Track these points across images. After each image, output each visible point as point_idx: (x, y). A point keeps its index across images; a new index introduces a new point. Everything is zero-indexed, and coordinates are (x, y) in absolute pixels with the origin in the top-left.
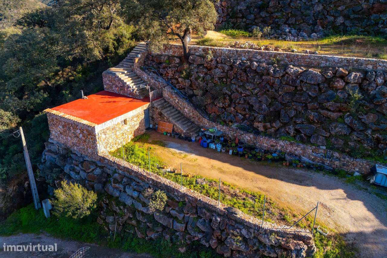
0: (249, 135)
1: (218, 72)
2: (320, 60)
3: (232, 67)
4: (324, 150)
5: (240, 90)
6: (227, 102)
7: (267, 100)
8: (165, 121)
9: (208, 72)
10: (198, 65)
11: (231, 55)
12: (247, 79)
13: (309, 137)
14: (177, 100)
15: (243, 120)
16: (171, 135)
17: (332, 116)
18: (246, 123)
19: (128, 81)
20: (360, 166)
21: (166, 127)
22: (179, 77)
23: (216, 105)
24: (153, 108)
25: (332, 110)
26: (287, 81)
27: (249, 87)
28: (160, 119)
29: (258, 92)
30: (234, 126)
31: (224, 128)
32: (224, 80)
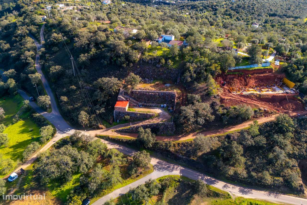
0: (146, 103)
3: (141, 94)
4: (156, 104)
7: (147, 98)
9: (137, 95)
10: (135, 93)
13: (153, 102)
14: (133, 100)
19: (123, 98)
21: (131, 105)
23: (140, 100)
24: (129, 102)
26: (149, 95)
27: (144, 96)
30: (143, 103)
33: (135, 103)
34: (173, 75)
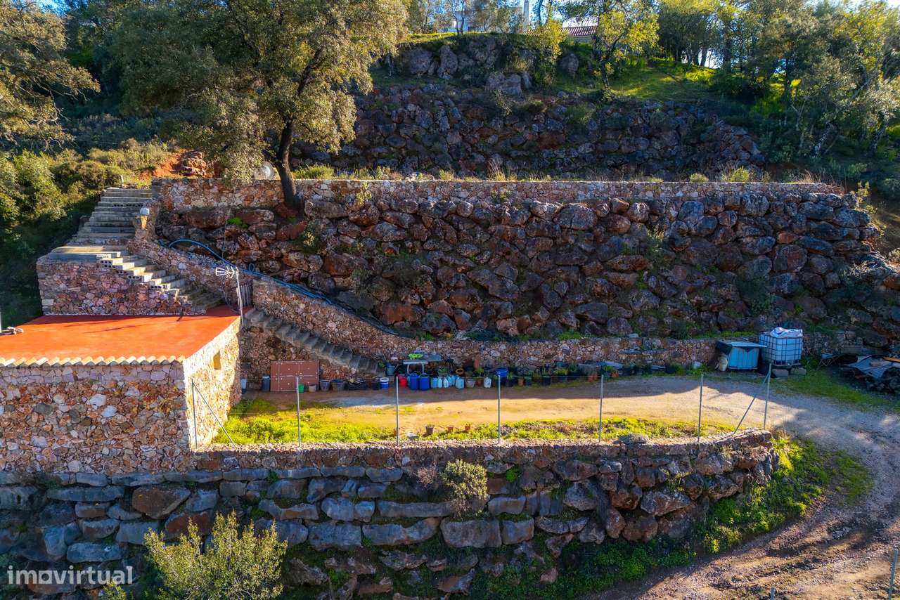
0: (497, 346)
1: (388, 230)
2: (576, 190)
3: (416, 216)
4: (637, 340)
5: (450, 259)
6: (429, 288)
7: (511, 270)
8: (290, 359)
9: (364, 232)
10: (331, 220)
11: (402, 194)
12: (457, 235)
13: (604, 325)
14: (302, 306)
15: (474, 319)
16: (319, 389)
17: (626, 280)
18: (481, 325)
19: (143, 273)
20: (698, 351)
22: (291, 251)
23: (403, 302)
24: (249, 330)
25: (625, 268)
26: (538, 229)
27: (469, 251)
28: (272, 357)
29: (489, 260)
30: (461, 336)
31: (439, 346)
32: (409, 244)
33: (340, 348)
34: (657, 145)
